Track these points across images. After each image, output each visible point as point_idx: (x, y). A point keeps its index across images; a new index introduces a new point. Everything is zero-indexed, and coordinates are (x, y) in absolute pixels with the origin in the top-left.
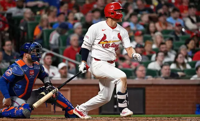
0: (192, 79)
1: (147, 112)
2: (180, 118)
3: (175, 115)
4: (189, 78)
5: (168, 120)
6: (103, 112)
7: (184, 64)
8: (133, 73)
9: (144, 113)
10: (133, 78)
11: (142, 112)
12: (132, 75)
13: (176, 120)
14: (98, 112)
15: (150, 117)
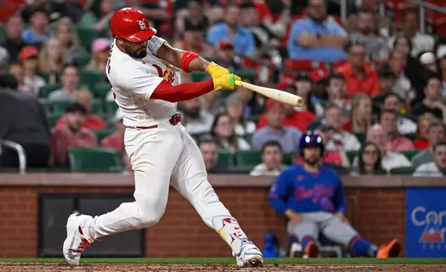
0: (254, 173)
1: (149, 251)
2: (227, 266)
3: (214, 260)
4: (248, 172)
5: (198, 270)
6: (47, 251)
7: (232, 139)
8: (117, 160)
9: (143, 255)
10: (117, 172)
11: (138, 252)
12: (114, 164)
13: (216, 271)
14: (35, 252)
15: (156, 264)
